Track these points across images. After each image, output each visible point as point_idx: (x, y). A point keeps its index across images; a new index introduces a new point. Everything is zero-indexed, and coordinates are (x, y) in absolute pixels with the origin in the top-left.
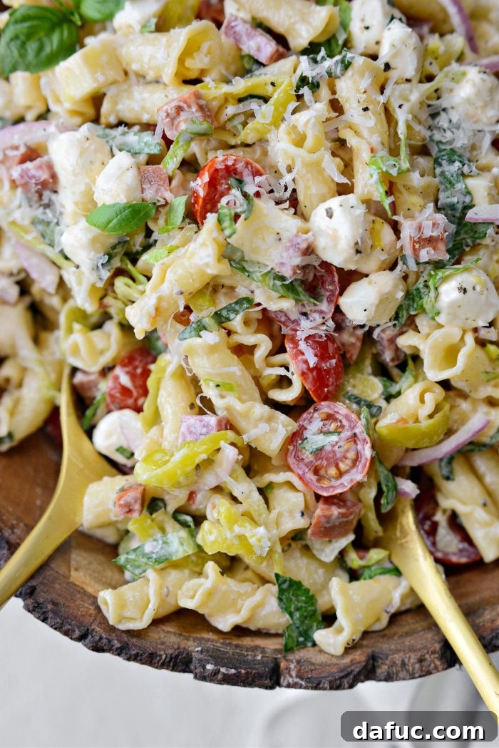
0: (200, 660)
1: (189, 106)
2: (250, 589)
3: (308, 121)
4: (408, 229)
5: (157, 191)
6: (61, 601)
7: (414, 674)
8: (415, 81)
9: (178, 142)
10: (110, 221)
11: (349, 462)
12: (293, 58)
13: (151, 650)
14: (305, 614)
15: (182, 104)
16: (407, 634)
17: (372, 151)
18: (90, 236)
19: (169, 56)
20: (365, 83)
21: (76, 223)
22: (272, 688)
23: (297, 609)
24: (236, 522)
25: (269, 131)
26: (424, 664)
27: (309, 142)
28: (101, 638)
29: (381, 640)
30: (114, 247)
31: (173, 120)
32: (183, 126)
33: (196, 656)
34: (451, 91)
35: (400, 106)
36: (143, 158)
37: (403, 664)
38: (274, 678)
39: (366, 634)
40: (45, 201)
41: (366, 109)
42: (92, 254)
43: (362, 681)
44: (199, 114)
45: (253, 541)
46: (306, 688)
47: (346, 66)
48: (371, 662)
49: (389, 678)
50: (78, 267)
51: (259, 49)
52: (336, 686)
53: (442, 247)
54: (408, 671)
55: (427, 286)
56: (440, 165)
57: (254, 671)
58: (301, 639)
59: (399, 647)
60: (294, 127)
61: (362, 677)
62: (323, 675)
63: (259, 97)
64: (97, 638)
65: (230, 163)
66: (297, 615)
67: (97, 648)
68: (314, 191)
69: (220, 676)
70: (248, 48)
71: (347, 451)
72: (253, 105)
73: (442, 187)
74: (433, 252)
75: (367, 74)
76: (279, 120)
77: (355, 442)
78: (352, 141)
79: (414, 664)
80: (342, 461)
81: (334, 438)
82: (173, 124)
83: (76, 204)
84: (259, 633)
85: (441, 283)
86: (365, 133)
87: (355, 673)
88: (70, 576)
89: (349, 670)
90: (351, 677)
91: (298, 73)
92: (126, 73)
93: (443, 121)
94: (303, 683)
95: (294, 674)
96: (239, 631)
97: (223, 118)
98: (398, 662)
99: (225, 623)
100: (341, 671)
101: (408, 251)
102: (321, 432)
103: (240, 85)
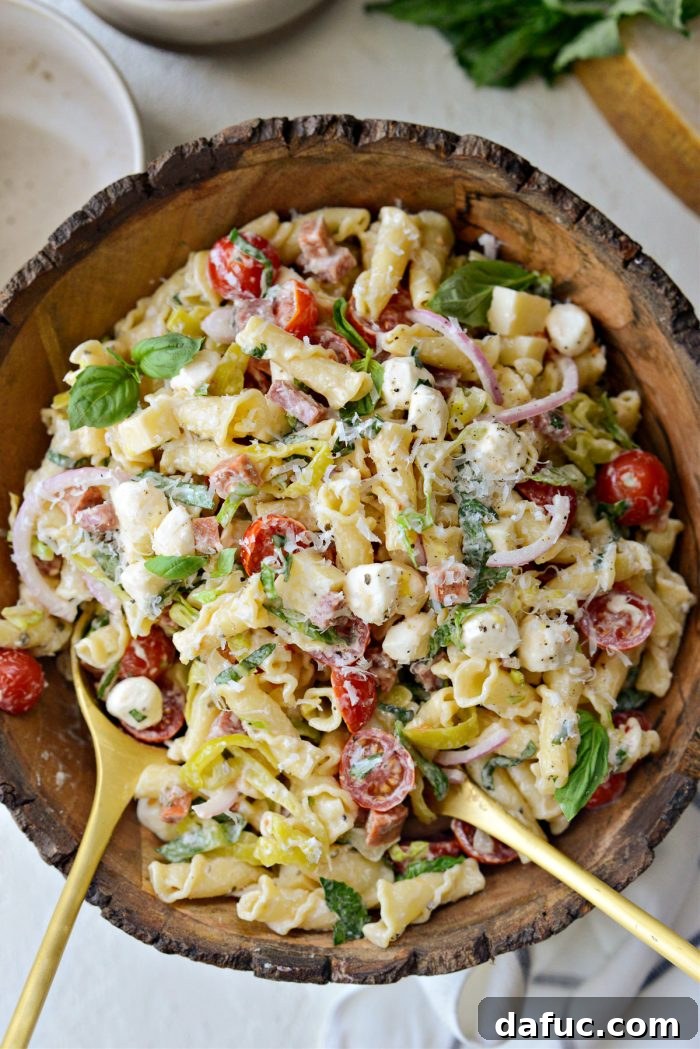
0: (259, 960)
1: (238, 473)
2: (301, 896)
3: (344, 489)
4: (433, 580)
5: (209, 541)
6: (134, 908)
7: (450, 968)
8: (441, 439)
9: (229, 501)
10: (166, 570)
11: (396, 777)
12: (331, 422)
13: (216, 951)
14: (351, 911)
15: (231, 471)
16: (446, 932)
17: (400, 508)
18: (147, 579)
19: (220, 423)
20: (393, 447)
21: (135, 562)
22: (324, 983)
23: (344, 907)
24: (289, 836)
25: (309, 490)
26: (459, 959)
27: (345, 506)
28: (171, 941)
29: (422, 938)
30: (167, 588)
31: (223, 483)
32: (232, 489)
33: (256, 956)
34: (474, 445)
35: (426, 466)
36: (197, 511)
37: (441, 960)
38: (327, 974)
39: (410, 928)
40: (108, 538)
41: (395, 470)
42: (148, 594)
43: (405, 976)
44: (246, 479)
45: (306, 851)
46: (354, 982)
47: (377, 431)
48: (413, 959)
49: (429, 972)
50: (133, 602)
51: (303, 413)
52: (381, 980)
53: (464, 591)
54: (445, 966)
55: (453, 624)
56: (464, 515)
57: (307, 969)
58: (350, 933)
59: (437, 945)
60: (332, 492)
61: (405, 972)
62: (369, 971)
63: (301, 457)
64: (167, 942)
65: (274, 524)
66: (344, 912)
67: (168, 950)
68: (349, 546)
69: (277, 974)
70: (293, 412)
71: (393, 767)
72: (294, 466)
73: (465, 535)
74: (456, 597)
75: (395, 438)
76: (318, 480)
77: (397, 758)
78: (383, 499)
79: (450, 960)
80: (390, 777)
81: (379, 760)
82: (223, 486)
83: (135, 545)
84: (312, 932)
85: (465, 621)
86: (394, 491)
87: (398, 968)
88: (141, 885)
89: (393, 966)
90: (395, 972)
91: (336, 435)
92: (182, 430)
93: (466, 473)
94: (351, 978)
95: (343, 970)
96: (295, 932)
97: (269, 477)
98: (437, 958)
99: (282, 927)
100: (386, 967)
101: (434, 597)
102: (365, 757)
103: (283, 449)
